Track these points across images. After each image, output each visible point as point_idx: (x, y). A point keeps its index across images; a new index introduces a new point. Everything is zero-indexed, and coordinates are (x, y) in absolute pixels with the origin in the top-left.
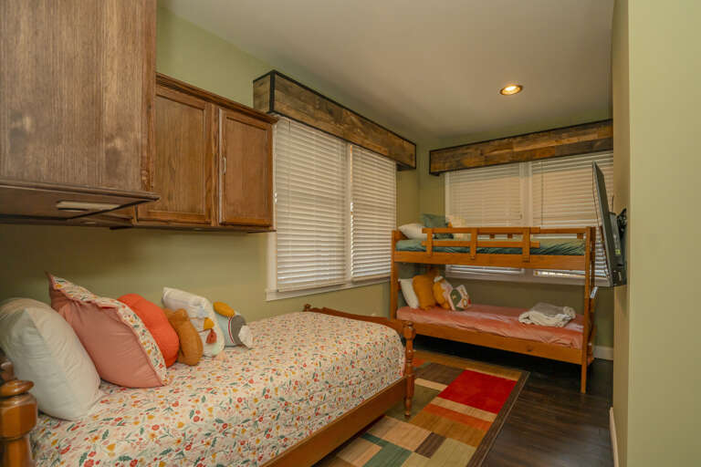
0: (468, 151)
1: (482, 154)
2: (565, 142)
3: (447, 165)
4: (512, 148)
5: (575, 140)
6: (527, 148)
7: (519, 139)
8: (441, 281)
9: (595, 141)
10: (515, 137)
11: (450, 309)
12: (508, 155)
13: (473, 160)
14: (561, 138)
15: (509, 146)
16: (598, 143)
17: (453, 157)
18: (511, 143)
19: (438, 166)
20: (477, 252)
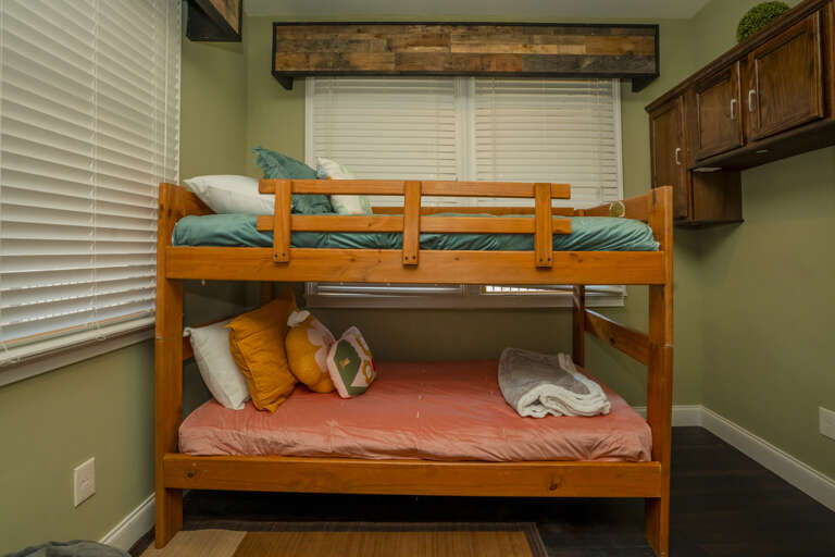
0: (362, 37)
1: (389, 49)
2: (539, 49)
3: (314, 60)
4: (447, 45)
5: (553, 50)
6: (476, 50)
7: (461, 30)
8: (305, 325)
9: (584, 56)
10: (455, 25)
11: (335, 391)
12: (443, 58)
13: (372, 57)
14: (532, 42)
15: (443, 40)
16: (588, 62)
17: (327, 43)
18: (448, 36)
19: (291, 61)
20: (422, 246)
